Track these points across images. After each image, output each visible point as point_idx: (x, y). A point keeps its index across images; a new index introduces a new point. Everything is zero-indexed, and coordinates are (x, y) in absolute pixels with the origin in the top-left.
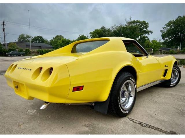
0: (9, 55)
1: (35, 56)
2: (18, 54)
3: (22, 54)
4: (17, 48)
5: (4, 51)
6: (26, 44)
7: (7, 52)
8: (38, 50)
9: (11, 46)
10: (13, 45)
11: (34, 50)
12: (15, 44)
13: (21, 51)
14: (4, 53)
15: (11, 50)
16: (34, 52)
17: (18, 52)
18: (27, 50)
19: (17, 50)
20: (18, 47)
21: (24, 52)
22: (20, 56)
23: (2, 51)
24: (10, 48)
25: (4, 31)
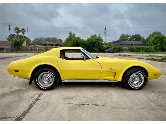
0: (106, 52)
1: (126, 52)
2: (113, 51)
3: (116, 51)
4: (113, 47)
5: (103, 49)
6: (121, 43)
7: (106, 49)
8: (129, 47)
9: (109, 45)
10: (110, 44)
11: (126, 48)
12: (112, 43)
13: (115, 48)
14: (103, 50)
15: (108, 48)
16: (126, 49)
17: (113, 49)
18: (120, 48)
19: (113, 48)
20: (114, 45)
21: (117, 49)
22: (114, 52)
23: (102, 49)
24: (109, 46)
25: (105, 33)
